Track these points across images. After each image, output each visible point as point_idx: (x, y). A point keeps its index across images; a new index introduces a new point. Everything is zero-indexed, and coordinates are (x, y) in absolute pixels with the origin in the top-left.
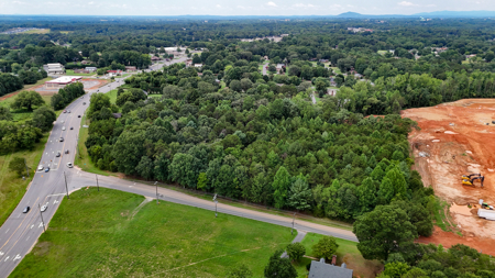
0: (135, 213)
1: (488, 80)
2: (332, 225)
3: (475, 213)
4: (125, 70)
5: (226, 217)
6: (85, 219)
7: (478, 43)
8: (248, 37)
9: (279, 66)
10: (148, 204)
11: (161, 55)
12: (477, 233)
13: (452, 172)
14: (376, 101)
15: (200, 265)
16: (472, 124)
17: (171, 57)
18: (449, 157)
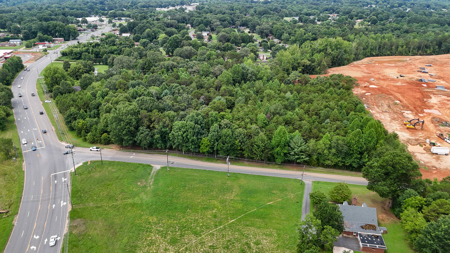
0: (151, 181)
1: (384, 41)
2: (328, 173)
3: (428, 150)
4: (53, 41)
5: (236, 176)
6: (105, 193)
7: (359, 10)
8: (161, 7)
9: (205, 34)
10: (158, 172)
11: (84, 26)
12: (438, 166)
13: (394, 119)
14: (308, 63)
15: (240, 221)
16: (386, 79)
17: (95, 27)
18: (386, 107)
